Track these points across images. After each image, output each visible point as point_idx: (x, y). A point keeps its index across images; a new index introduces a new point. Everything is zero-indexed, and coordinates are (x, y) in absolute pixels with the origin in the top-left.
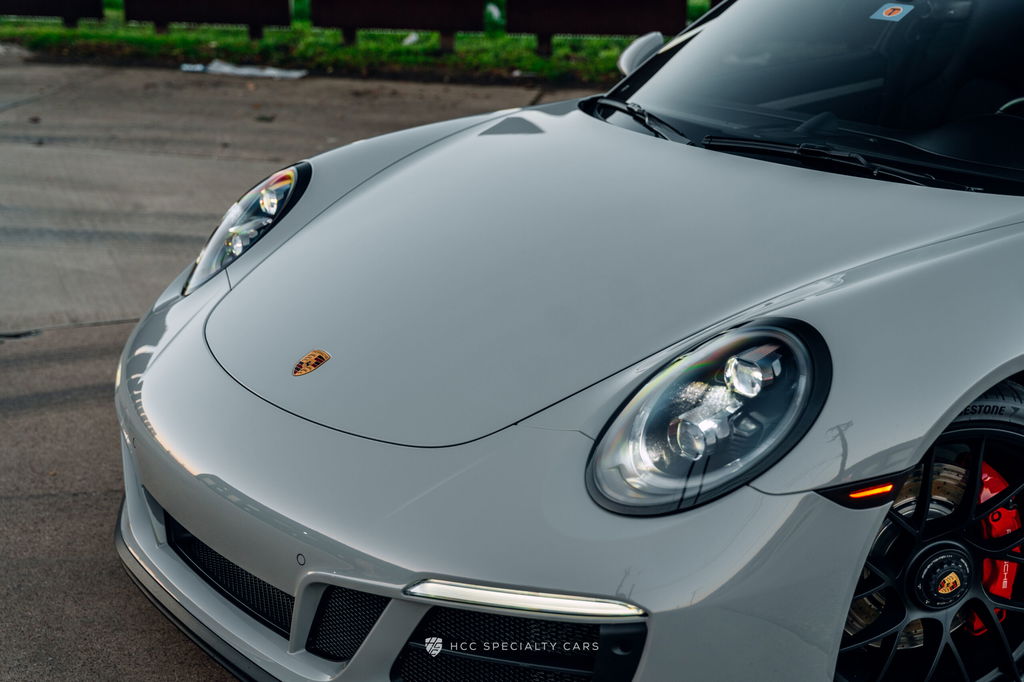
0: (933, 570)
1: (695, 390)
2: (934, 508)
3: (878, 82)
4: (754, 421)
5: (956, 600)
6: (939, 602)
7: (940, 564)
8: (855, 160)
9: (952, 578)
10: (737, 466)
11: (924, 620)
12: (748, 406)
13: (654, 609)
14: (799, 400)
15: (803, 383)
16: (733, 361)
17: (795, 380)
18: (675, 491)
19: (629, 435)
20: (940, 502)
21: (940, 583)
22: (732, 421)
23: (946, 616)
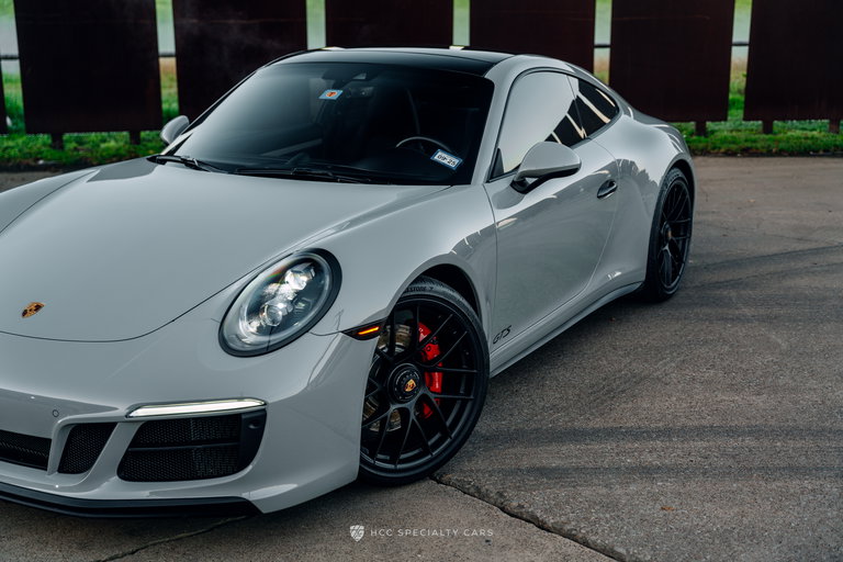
0: (401, 380)
1: (273, 288)
2: (397, 350)
3: (319, 141)
4: (304, 302)
5: (415, 395)
6: (405, 396)
7: (405, 375)
8: (326, 175)
9: (411, 382)
10: (298, 325)
11: (398, 409)
12: (299, 295)
13: (269, 401)
14: (327, 288)
15: (327, 280)
16: (289, 273)
17: (323, 278)
18: (264, 343)
19: (239, 316)
20: (399, 346)
21: (405, 386)
22: (293, 302)
23: (410, 405)
